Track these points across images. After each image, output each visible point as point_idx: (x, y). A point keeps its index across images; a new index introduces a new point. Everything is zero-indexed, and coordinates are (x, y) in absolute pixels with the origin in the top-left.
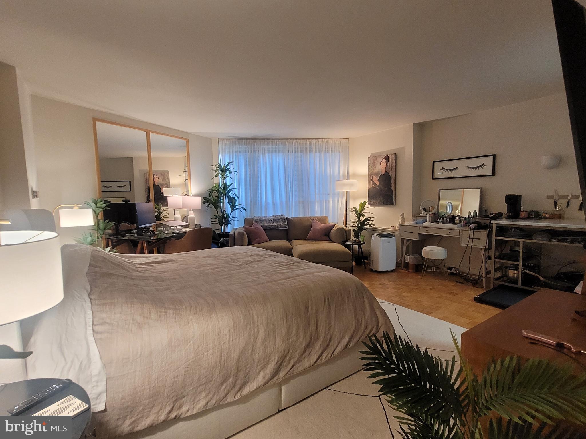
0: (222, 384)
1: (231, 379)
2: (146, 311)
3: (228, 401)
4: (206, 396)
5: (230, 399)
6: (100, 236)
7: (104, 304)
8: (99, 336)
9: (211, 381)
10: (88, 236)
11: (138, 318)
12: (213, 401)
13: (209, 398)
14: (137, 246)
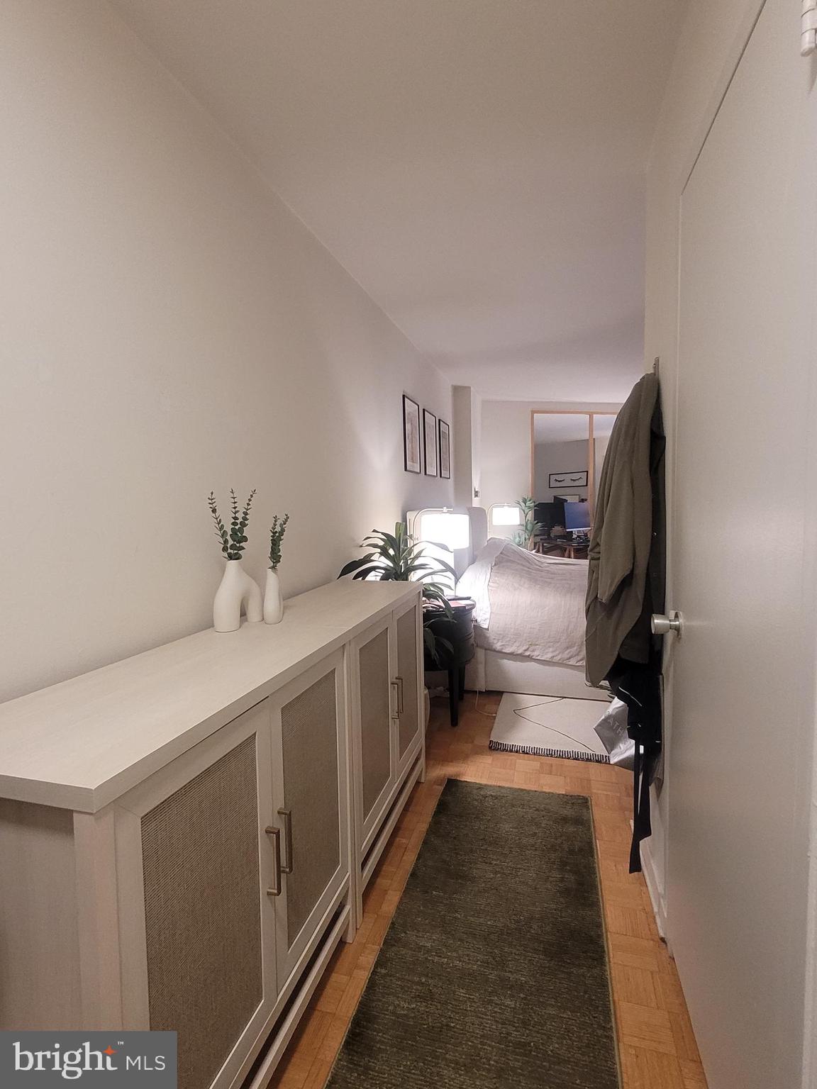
0: (568, 648)
1: (575, 648)
2: (522, 582)
3: (570, 663)
4: (553, 652)
5: (572, 662)
6: (527, 537)
7: (498, 573)
8: (490, 588)
9: (558, 642)
10: (517, 536)
11: (516, 585)
12: (559, 657)
13: (555, 654)
14: (565, 551)
